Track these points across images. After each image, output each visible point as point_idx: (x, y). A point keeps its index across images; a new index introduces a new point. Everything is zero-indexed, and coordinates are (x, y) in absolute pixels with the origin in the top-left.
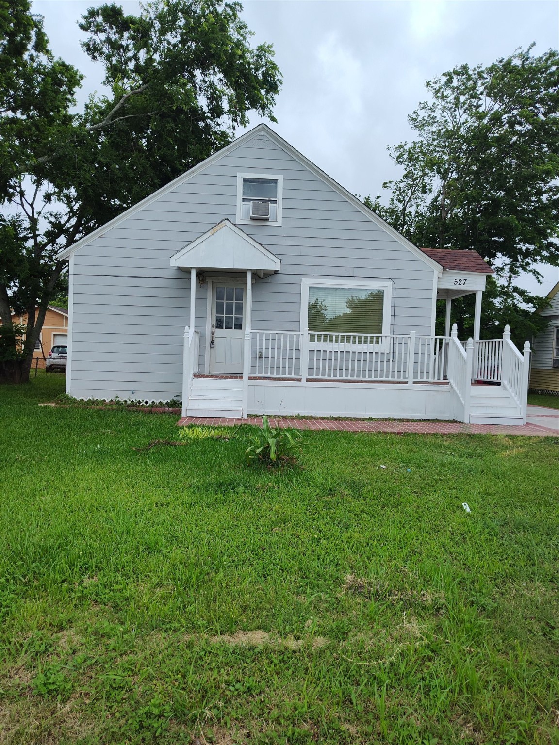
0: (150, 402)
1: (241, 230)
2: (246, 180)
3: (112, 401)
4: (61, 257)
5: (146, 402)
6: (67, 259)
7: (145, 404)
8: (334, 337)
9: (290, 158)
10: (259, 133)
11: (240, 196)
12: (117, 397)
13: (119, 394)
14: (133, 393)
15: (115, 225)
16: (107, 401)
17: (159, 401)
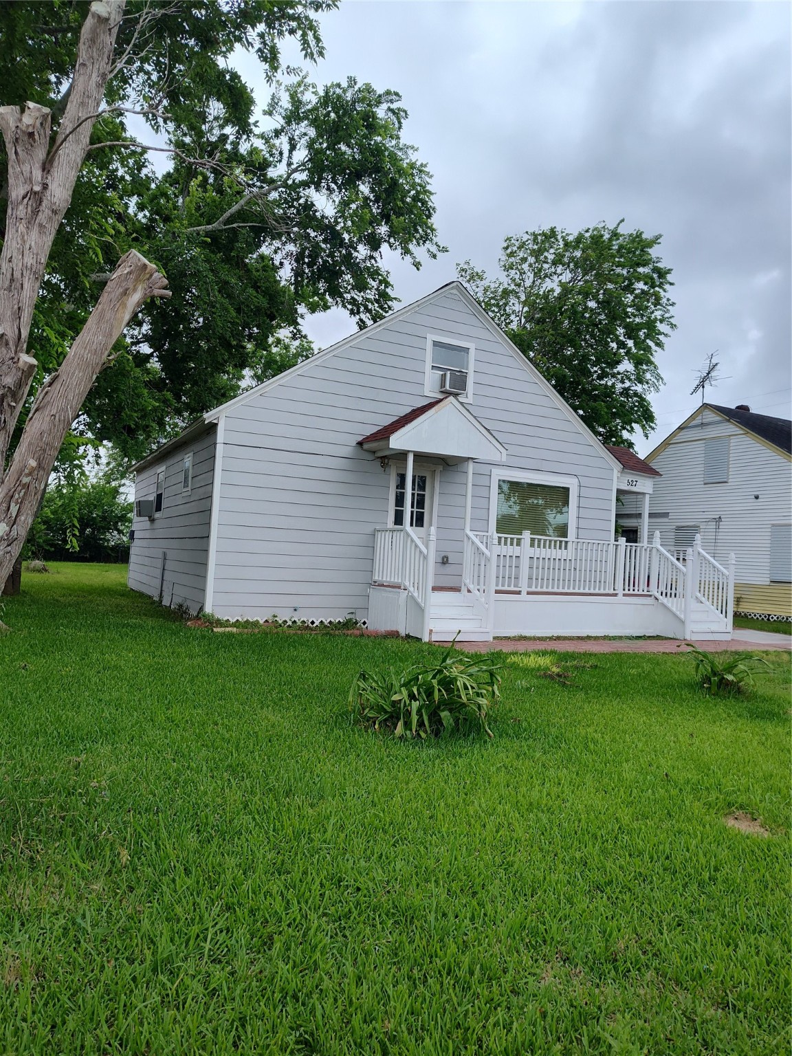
0: (317, 623)
1: (468, 410)
2: (436, 344)
3: (267, 621)
4: (209, 418)
5: (313, 623)
6: (215, 421)
7: (310, 625)
8: (542, 541)
9: (481, 325)
10: (452, 291)
11: (429, 364)
12: (275, 616)
13: (277, 611)
14: (295, 610)
15: (281, 382)
16: (261, 622)
17: (328, 621)
